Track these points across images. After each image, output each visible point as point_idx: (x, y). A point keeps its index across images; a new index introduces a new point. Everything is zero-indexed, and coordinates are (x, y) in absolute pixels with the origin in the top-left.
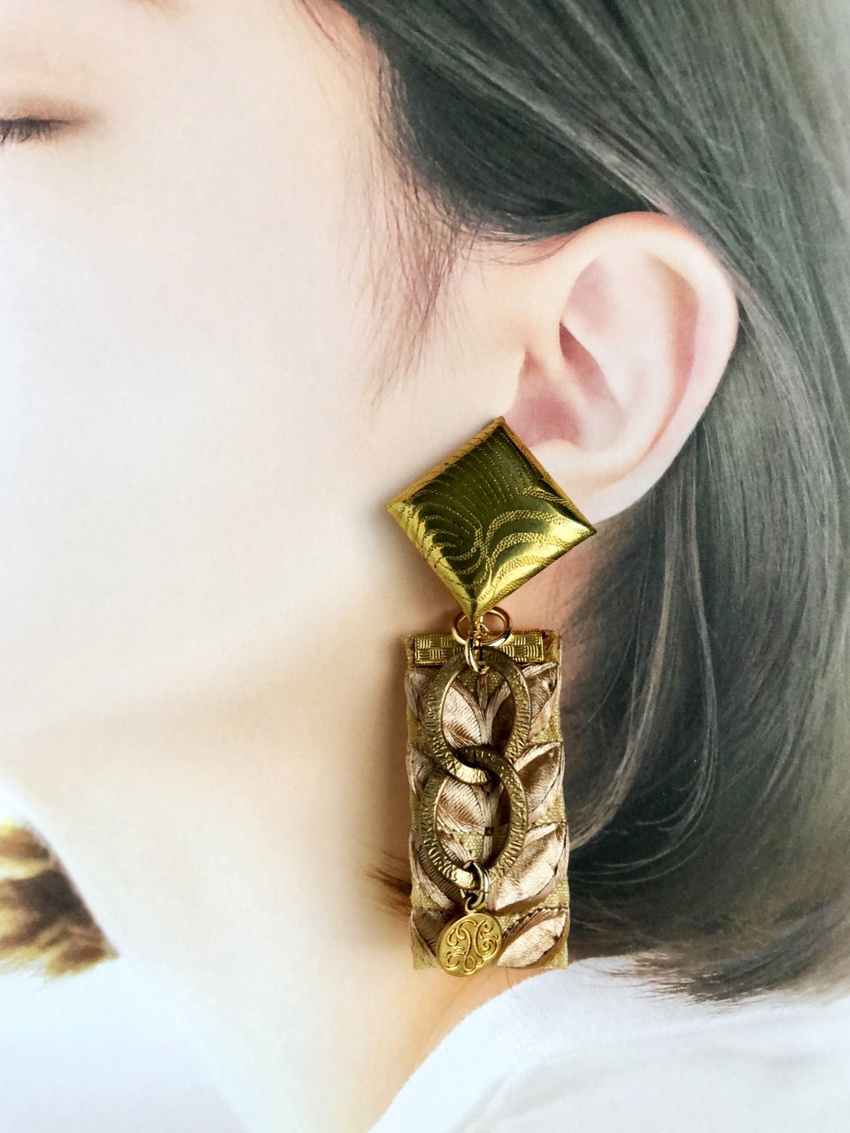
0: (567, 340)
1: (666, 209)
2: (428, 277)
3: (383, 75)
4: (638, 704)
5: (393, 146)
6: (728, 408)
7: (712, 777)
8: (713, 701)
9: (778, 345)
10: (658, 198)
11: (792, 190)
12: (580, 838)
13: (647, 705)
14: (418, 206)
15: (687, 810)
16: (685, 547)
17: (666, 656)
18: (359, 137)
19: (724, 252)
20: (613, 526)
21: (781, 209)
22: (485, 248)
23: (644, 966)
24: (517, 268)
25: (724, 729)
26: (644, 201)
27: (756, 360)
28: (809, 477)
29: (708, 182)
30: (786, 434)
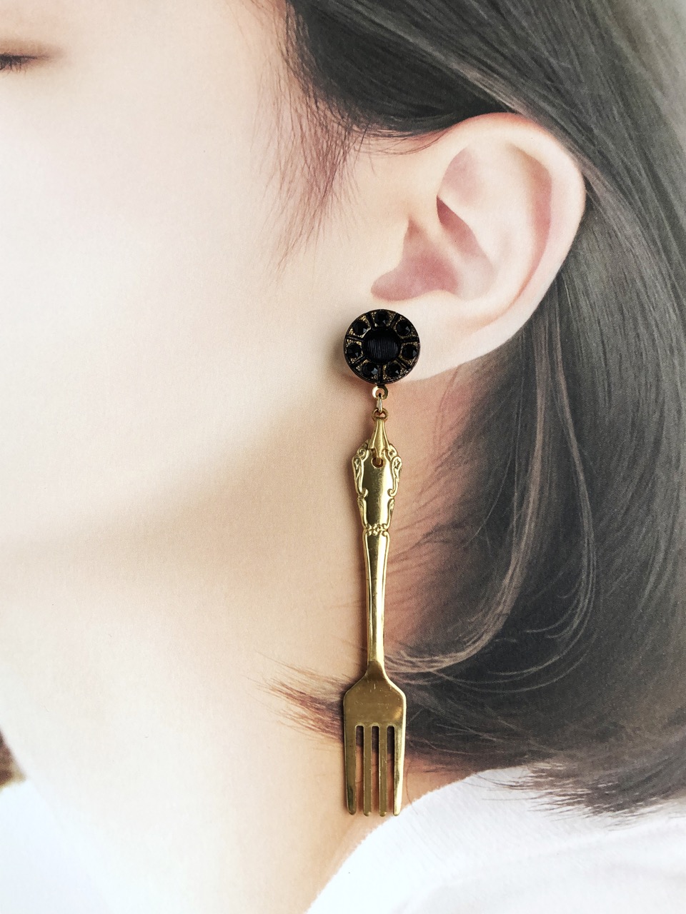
0: (443, 210)
1: (520, 110)
2: (326, 166)
3: (289, 19)
4: (520, 518)
5: (298, 70)
6: (583, 261)
7: (592, 585)
8: (588, 513)
9: (620, 210)
12: (471, 649)
13: (529, 519)
14: (318, 113)
15: (572, 617)
16: (553, 378)
17: (543, 473)
18: (270, 63)
19: (570, 140)
20: (489, 361)
21: (614, 108)
22: (373, 143)
24: (400, 156)
25: (601, 538)
26: (502, 105)
27: (603, 222)
28: (657, 316)
29: (553, 89)
30: (633, 280)
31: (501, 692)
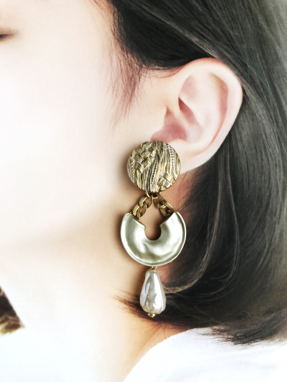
0: (181, 104)
1: (216, 56)
2: (132, 83)
3: (115, 14)
4: (210, 235)
5: (119, 39)
6: (240, 126)
7: (238, 262)
8: (238, 233)
9: (258, 103)
10: (212, 53)
11: (261, 48)
13: (214, 235)
14: (128, 59)
15: (229, 274)
16: (226, 177)
17: (220, 217)
18: (107, 36)
19: (237, 70)
20: (199, 170)
21: (257, 55)
22: (151, 73)
23: (215, 331)
24: (163, 79)
25: (242, 244)
26: (208, 54)
27: (250, 108)
28: (271, 150)
29: (230, 46)
30: (261, 135)
31: (201, 301)
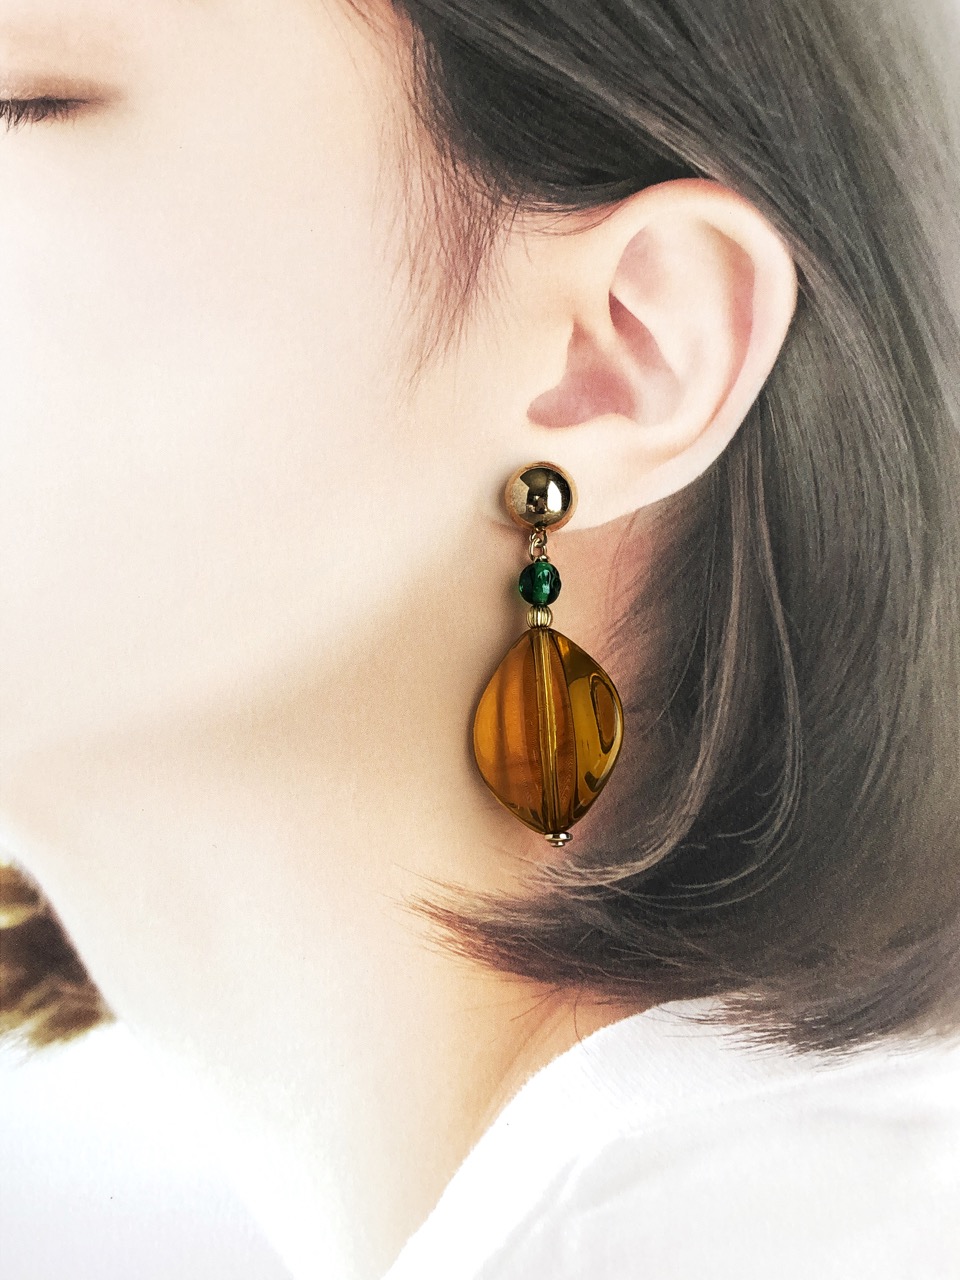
0: (617, 310)
1: (716, 175)
2: (468, 250)
3: (417, 48)
4: (710, 699)
5: (429, 119)
6: (793, 376)
7: (798, 780)
8: (794, 691)
9: (841, 308)
10: (707, 164)
12: (651, 857)
13: (721, 699)
14: (456, 178)
15: (773, 817)
16: (753, 525)
17: (739, 644)
19: (778, 215)
21: (836, 172)
22: (527, 218)
23: (735, 1009)
24: (563, 238)
25: (808, 724)
26: (692, 168)
27: (818, 324)
28: (884, 446)
29: (758, 147)
31: (687, 908)
